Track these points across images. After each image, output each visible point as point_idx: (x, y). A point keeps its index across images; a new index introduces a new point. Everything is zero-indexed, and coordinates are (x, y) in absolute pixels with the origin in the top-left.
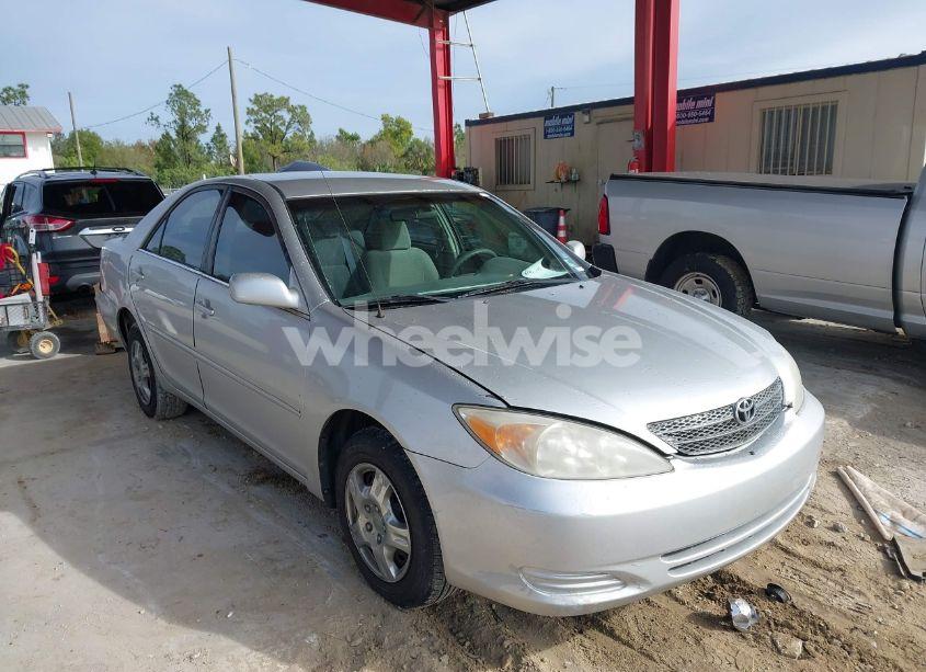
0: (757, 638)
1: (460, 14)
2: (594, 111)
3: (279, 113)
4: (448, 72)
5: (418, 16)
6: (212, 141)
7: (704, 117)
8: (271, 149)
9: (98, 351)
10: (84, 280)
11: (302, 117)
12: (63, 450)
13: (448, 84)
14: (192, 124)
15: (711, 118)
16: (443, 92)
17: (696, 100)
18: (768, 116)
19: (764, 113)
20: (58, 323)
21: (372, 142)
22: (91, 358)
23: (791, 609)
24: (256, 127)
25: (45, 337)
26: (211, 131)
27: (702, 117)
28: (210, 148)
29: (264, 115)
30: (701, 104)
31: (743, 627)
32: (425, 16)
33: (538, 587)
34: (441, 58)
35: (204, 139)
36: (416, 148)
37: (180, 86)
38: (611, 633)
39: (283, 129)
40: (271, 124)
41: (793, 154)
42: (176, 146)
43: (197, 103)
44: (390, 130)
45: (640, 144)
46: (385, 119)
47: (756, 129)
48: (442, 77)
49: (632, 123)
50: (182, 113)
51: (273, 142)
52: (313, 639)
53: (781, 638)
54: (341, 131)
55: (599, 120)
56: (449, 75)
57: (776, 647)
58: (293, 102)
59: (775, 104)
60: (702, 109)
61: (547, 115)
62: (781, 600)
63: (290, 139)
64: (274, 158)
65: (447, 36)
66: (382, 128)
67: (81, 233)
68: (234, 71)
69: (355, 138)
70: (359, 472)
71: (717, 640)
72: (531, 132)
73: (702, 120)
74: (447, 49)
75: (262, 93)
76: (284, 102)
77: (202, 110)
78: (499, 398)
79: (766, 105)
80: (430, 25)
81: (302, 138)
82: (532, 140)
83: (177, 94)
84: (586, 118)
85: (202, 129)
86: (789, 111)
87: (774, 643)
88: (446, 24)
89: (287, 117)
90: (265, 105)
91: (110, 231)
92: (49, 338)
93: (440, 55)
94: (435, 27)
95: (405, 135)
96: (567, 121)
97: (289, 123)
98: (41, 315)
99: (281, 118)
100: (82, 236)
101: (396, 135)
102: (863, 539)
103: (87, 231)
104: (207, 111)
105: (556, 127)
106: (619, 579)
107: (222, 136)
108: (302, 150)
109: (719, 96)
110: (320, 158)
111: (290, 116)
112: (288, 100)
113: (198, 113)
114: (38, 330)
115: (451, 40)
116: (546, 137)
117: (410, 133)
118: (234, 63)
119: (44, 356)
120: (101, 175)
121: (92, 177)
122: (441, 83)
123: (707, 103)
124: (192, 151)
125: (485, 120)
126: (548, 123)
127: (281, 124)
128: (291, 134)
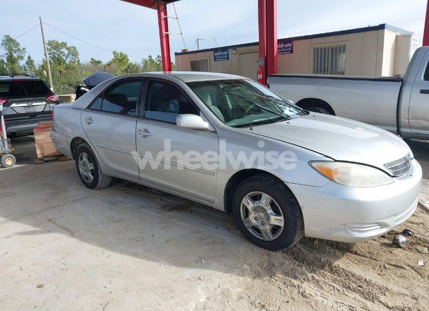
0: (410, 249)
1: (171, 4)
2: (238, 48)
3: (62, 50)
4: (167, 30)
5: (153, 4)
6: (26, 63)
7: (289, 51)
8: (59, 68)
9: (36, 162)
10: (14, 129)
11: (73, 52)
12: (58, 206)
13: (167, 36)
14: (15, 55)
15: (292, 52)
16: (165, 40)
17: (285, 44)
18: (316, 51)
19: (315, 49)
20: (13, 149)
21: (109, 65)
22: (34, 166)
23: (415, 238)
24: (50, 57)
25: (9, 157)
26: (26, 58)
27: (287, 51)
28: (25, 67)
29: (54, 51)
30: (287, 45)
31: (403, 246)
32: (156, 4)
33: (352, 231)
34: (164, 24)
35: (22, 63)
36: (131, 67)
37: (8, 36)
38: (356, 253)
39: (64, 58)
40: (58, 55)
41: (328, 67)
42: (7, 66)
43: (18, 44)
44: (118, 59)
45: (262, 63)
46: (115, 53)
47: (312, 56)
48: (164, 33)
49: (258, 54)
50: (10, 50)
51: (60, 64)
52: (246, 266)
53: (419, 248)
54: (92, 59)
55: (240, 53)
56: (167, 31)
57: (419, 251)
58: (68, 45)
59: (320, 46)
60: (288, 48)
61: (215, 50)
62: (410, 235)
63: (68, 63)
64: (61, 72)
65: (166, 14)
66: (114, 58)
67: (11, 106)
68: (43, 29)
69: (99, 62)
70: (249, 196)
71: (397, 251)
72: (208, 58)
73: (288, 52)
74: (166, 19)
75: (53, 40)
76: (64, 45)
77: (21, 48)
78: (330, 158)
79: (316, 46)
80: (158, 9)
81: (74, 62)
82: (209, 62)
83: (7, 40)
84: (234, 52)
85: (21, 58)
86: (325, 49)
87: (417, 250)
88: (165, 8)
89: (66, 52)
90: (55, 46)
91: (26, 105)
92: (11, 157)
93: (163, 22)
94: (161, 9)
95: (125, 61)
96: (225, 53)
97: (67, 55)
98: (6, 146)
99: (62, 52)
100: (12, 108)
101: (121, 61)
102: (423, 212)
103: (14, 105)
104: (24, 49)
105: (220, 56)
106: (380, 226)
107: (32, 61)
108: (75, 68)
109: (295, 42)
110: (84, 72)
111: (68, 52)
112: (66, 44)
113: (19, 50)
114: (5, 154)
115: (168, 15)
116: (215, 60)
117: (128, 60)
118: (43, 25)
119: (9, 166)
120: (16, 78)
121: (12, 78)
122: (164, 35)
123: (290, 45)
124: (16, 69)
125: (185, 52)
126: (216, 54)
127: (63, 56)
128: (68, 61)
